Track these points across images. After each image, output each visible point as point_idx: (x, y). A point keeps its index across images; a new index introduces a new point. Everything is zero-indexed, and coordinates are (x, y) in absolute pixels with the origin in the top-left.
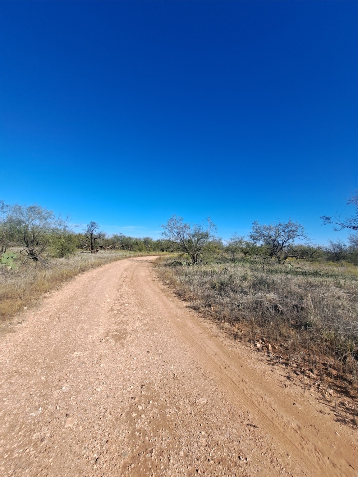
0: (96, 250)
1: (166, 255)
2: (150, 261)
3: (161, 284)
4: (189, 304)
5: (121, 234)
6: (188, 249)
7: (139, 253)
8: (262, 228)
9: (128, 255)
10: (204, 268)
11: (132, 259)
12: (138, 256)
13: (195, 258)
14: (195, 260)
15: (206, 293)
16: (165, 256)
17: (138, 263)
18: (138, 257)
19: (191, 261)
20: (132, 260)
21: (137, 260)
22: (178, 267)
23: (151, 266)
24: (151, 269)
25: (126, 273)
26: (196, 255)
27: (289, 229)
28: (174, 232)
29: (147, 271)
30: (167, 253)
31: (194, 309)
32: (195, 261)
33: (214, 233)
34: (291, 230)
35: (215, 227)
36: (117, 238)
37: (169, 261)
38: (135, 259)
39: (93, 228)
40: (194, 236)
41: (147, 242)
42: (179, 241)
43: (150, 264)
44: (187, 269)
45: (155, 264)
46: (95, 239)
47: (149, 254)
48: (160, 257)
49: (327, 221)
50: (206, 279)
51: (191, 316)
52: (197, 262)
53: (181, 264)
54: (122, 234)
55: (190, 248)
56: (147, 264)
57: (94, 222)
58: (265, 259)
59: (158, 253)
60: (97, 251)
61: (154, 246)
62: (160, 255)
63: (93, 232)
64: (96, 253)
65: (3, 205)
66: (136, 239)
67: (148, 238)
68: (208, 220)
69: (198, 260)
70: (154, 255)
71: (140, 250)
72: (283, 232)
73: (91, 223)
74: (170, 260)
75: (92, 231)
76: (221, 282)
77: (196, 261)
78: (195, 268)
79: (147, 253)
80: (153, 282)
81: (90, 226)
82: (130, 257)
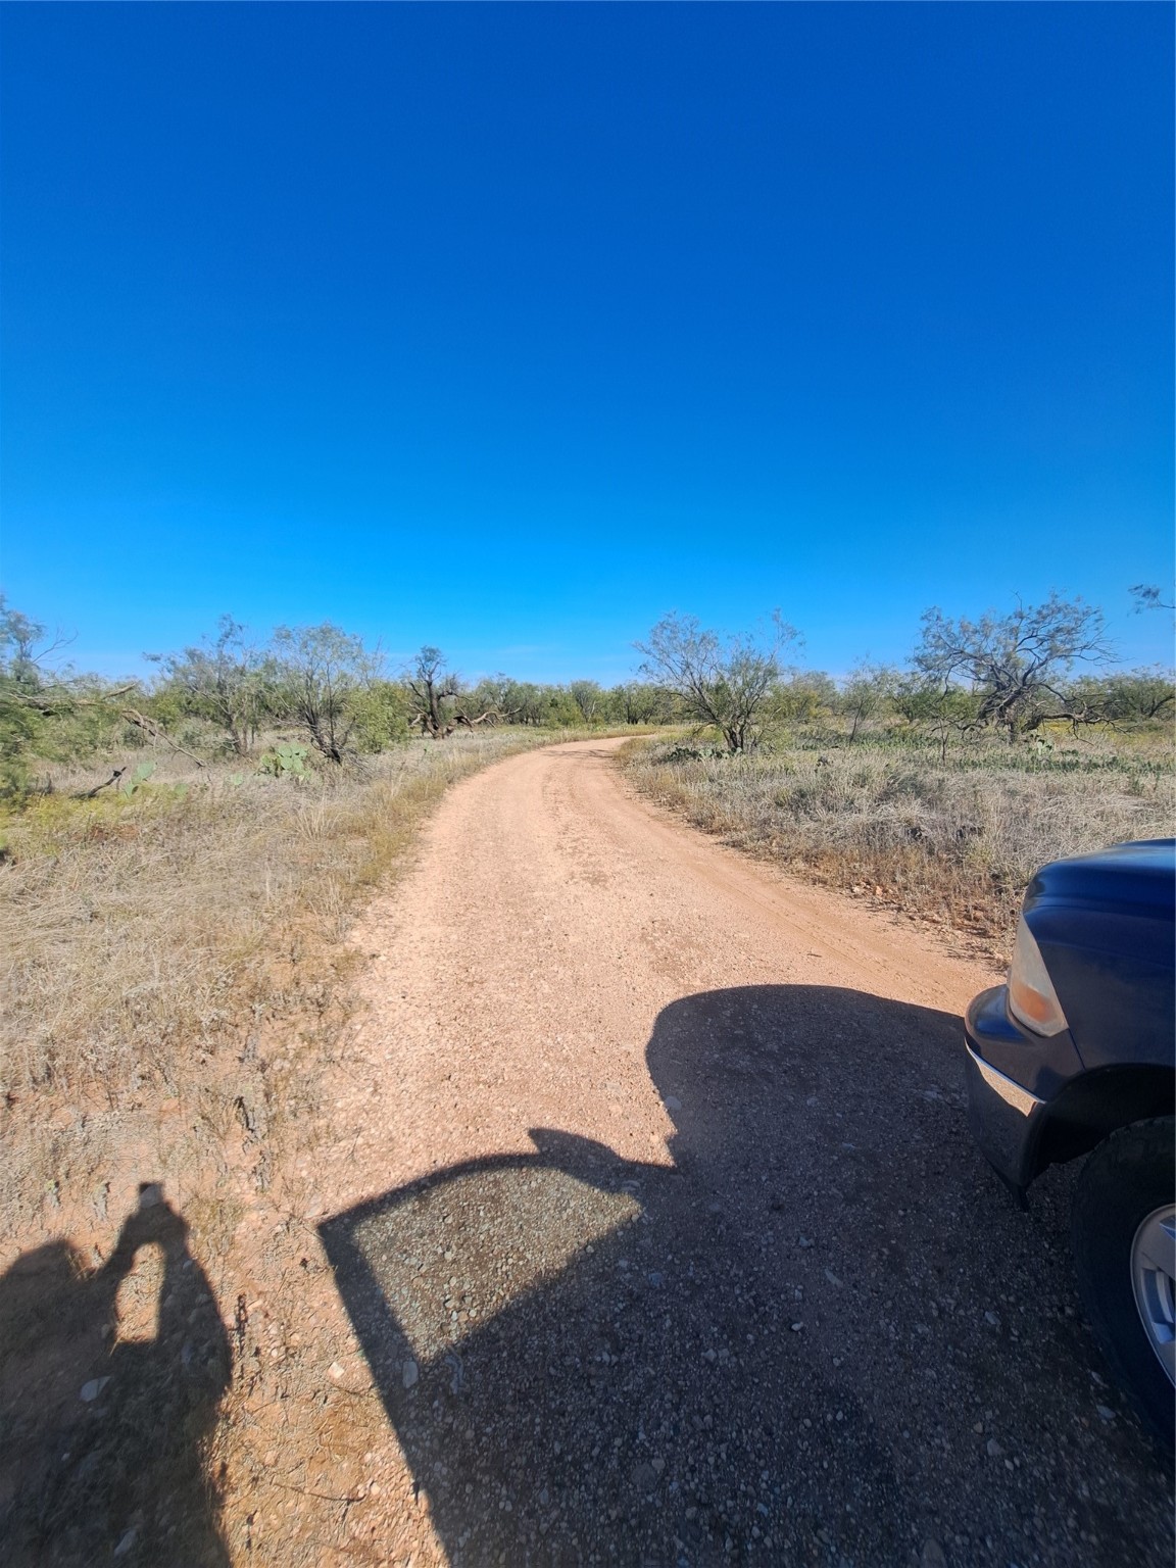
0: (445, 730)
1: (646, 734)
2: (603, 754)
3: (648, 805)
4: (721, 839)
5: (500, 674)
6: (715, 711)
7: (567, 732)
8: (956, 630)
9: (540, 739)
10: (762, 763)
11: (549, 748)
12: (565, 741)
13: (738, 736)
14: (735, 742)
15: (764, 815)
16: (644, 736)
17: (571, 761)
18: (568, 744)
19: (724, 745)
20: (552, 752)
21: (564, 753)
22: (690, 763)
23: (611, 765)
24: (611, 772)
25: (552, 786)
26: (738, 728)
27: (1051, 627)
28: (672, 664)
29: (605, 779)
30: (650, 727)
31: (733, 846)
32: (737, 746)
33: (796, 657)
34: (1058, 630)
35: (799, 638)
36: (490, 690)
37: (661, 751)
38: (556, 748)
39: (431, 666)
40: (733, 672)
41: (581, 697)
42: (686, 690)
43: (604, 761)
44: (714, 767)
45: (620, 760)
46: (439, 698)
47: (594, 734)
48: (633, 740)
49: (1147, 601)
50: (764, 786)
51: (726, 857)
52: (742, 747)
53: (695, 755)
54: (506, 677)
55: (722, 708)
56: (597, 760)
57: (434, 647)
58: (965, 729)
59: (619, 728)
60: (449, 731)
61: (605, 706)
62: (627, 735)
63: (433, 676)
64: (446, 736)
65: (232, 625)
66: (549, 690)
67: (586, 684)
68: (775, 618)
69: (745, 741)
70: (609, 737)
71: (566, 723)
72: (1031, 637)
73: (424, 650)
74: (664, 748)
75: (430, 676)
76: (800, 791)
77: (739, 744)
78: (737, 762)
79: (589, 729)
80: (627, 801)
81: (423, 661)
82: (543, 744)
